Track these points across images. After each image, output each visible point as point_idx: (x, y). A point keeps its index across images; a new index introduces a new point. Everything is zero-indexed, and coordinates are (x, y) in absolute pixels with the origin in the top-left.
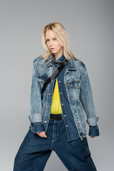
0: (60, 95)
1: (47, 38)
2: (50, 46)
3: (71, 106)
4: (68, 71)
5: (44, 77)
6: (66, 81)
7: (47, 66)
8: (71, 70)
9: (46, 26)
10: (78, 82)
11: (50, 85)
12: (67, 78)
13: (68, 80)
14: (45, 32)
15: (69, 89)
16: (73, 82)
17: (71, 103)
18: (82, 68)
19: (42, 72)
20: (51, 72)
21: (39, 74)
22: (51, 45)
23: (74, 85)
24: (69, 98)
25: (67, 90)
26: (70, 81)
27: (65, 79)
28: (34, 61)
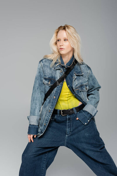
1: (58, 38)
2: (60, 46)
4: (75, 77)
5: (51, 79)
6: (75, 86)
7: (54, 68)
8: (79, 75)
9: (59, 26)
10: (86, 86)
11: (57, 88)
12: (75, 83)
13: (77, 85)
14: (57, 32)
16: (82, 86)
19: (48, 74)
20: (58, 75)
21: (45, 76)
22: (61, 44)
23: (82, 89)
26: (79, 85)
27: (74, 84)
28: (40, 62)
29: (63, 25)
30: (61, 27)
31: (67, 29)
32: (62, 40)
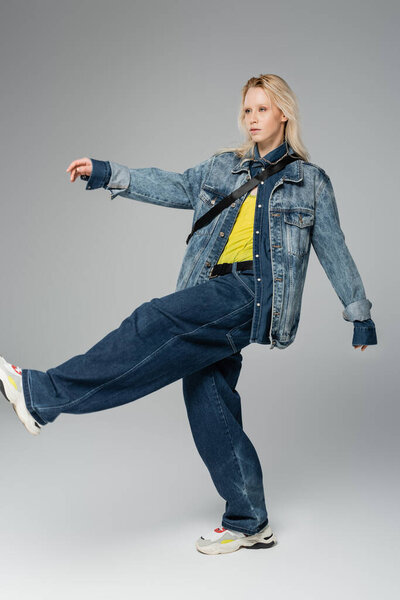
0: (255, 234)
1: (247, 105)
2: (251, 123)
3: (273, 263)
5: (219, 194)
6: (274, 204)
8: (292, 183)
12: (276, 199)
13: (279, 204)
15: (276, 224)
16: (290, 213)
17: (274, 256)
18: (320, 184)
19: (218, 182)
21: (209, 184)
22: (253, 120)
23: (291, 218)
24: (272, 243)
25: (271, 224)
26: (284, 208)
27: (272, 199)
29: (258, 76)
30: (253, 80)
31: (265, 84)
32: (255, 110)
